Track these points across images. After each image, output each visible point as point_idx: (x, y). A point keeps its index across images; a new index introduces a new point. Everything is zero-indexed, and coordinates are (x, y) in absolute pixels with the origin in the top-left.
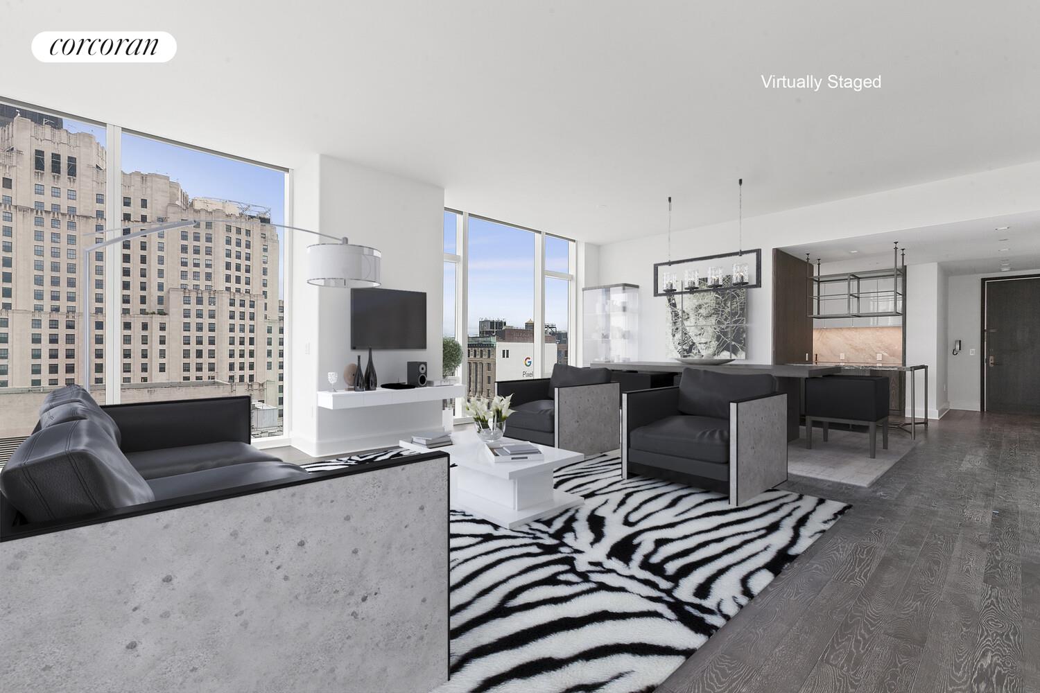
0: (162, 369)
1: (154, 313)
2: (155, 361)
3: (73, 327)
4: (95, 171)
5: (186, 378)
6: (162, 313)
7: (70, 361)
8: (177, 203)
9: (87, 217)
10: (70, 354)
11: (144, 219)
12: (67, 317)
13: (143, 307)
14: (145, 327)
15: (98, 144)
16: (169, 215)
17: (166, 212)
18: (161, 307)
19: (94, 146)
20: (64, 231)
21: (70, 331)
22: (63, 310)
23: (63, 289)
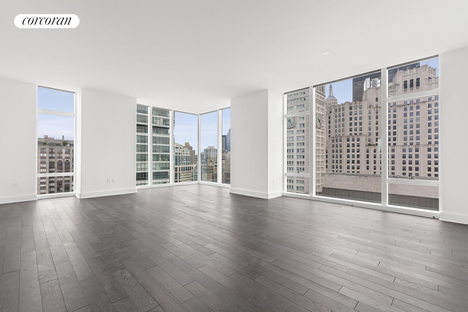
3: (418, 151)
4: (428, 81)
5: (429, 175)
7: (417, 166)
9: (424, 102)
10: (417, 163)
12: (416, 147)
15: (430, 67)
19: (428, 69)
20: (415, 111)
21: (417, 153)
22: (415, 144)
23: (415, 135)
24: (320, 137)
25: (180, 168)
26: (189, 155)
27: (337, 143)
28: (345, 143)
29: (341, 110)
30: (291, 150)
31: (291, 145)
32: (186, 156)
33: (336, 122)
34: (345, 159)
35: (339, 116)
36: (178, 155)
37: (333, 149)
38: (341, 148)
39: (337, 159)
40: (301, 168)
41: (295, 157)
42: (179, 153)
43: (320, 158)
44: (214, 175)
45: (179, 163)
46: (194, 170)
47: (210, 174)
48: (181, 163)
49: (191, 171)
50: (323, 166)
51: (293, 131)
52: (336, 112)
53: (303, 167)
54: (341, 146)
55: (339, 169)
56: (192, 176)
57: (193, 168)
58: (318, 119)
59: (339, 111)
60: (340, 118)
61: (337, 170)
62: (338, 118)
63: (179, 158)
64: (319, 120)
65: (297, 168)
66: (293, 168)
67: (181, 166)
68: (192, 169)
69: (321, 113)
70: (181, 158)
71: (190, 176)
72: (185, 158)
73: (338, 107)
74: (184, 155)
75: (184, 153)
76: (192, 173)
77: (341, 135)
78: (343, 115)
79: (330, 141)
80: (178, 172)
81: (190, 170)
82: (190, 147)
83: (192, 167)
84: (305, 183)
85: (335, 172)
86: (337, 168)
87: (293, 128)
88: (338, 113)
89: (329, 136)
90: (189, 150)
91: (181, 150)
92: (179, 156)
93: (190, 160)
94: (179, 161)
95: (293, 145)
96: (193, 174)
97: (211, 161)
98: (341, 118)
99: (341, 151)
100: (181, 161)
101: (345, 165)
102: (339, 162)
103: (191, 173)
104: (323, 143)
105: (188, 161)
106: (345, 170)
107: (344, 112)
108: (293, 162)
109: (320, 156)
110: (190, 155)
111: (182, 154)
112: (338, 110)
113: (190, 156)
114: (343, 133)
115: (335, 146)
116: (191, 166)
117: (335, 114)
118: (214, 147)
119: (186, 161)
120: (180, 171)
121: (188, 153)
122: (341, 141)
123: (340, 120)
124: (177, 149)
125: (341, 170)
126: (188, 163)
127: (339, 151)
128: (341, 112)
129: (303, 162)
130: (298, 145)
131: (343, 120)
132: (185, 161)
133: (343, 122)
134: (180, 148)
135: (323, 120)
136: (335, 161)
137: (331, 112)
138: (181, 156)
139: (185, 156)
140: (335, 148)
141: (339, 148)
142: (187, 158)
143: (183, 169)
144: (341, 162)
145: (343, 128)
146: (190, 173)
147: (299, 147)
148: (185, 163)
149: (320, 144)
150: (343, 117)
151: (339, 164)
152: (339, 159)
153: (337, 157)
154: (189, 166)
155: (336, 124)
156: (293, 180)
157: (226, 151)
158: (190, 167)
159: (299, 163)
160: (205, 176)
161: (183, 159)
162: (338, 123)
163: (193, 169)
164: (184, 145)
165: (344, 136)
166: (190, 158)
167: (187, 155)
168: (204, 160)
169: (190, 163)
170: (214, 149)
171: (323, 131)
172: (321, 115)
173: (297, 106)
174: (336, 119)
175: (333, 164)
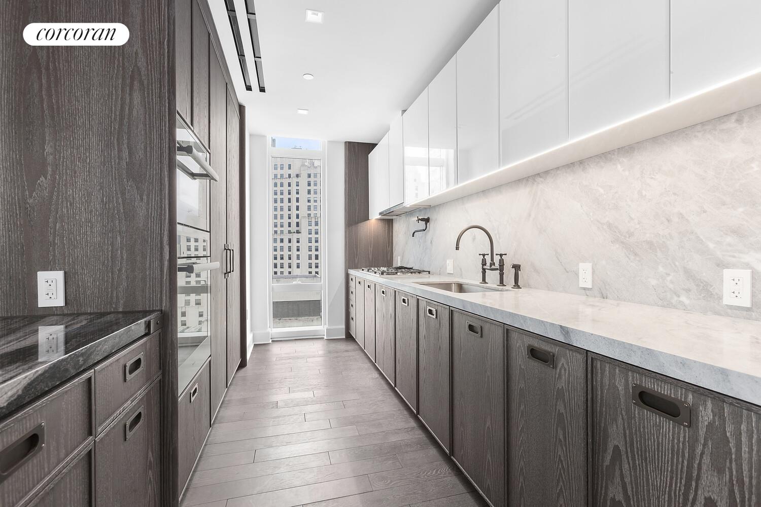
0: (298, 267)
1: (294, 233)
2: (294, 262)
5: (310, 273)
6: (298, 232)
8: (306, 164)
11: (290, 176)
13: (290, 229)
14: (290, 241)
16: (302, 172)
17: (300, 170)
18: (298, 229)
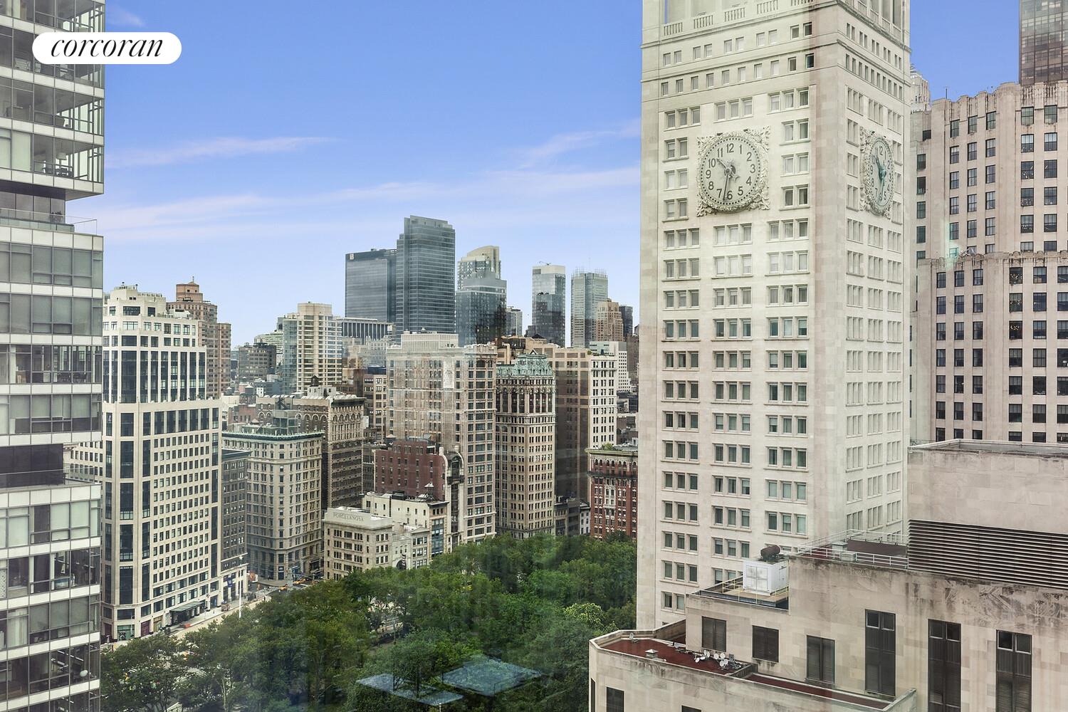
24: (885, 261)
25: (147, 416)
26: (199, 349)
27: (959, 291)
28: (998, 289)
29: (981, 123)
30: (740, 325)
31: (740, 299)
32: (183, 354)
33: (954, 184)
34: (997, 373)
35: (971, 156)
36: (138, 348)
37: (941, 319)
38: (978, 318)
39: (959, 372)
40: (787, 420)
41: (759, 361)
42: (144, 340)
43: (885, 365)
44: (331, 452)
45: (144, 392)
46: (224, 427)
47: (309, 448)
48: (154, 392)
49: (210, 431)
50: (894, 408)
51: (747, 227)
52: (954, 133)
53: (801, 412)
54: (978, 307)
55: (968, 424)
56: (215, 457)
57: (220, 415)
58: (876, 168)
59: (971, 129)
60: (972, 165)
61: (959, 425)
62: (963, 165)
63: (144, 365)
64: (880, 169)
65: (771, 418)
66: (746, 417)
67: (152, 407)
68: (215, 419)
69: (890, 137)
70: (154, 364)
71: (204, 457)
72: (175, 364)
73: (964, 108)
74: (170, 349)
75: (172, 336)
76: (215, 444)
77: (981, 251)
78: (990, 152)
79: (926, 278)
80: (138, 438)
81: (205, 427)
82: (206, 305)
83: (215, 410)
84: (810, 497)
85: (968, 439)
86: (959, 415)
87: (747, 207)
88: (963, 139)
89: (921, 256)
90: (196, 322)
91: (153, 319)
92: (144, 354)
93: (202, 377)
94: (144, 378)
95: (747, 300)
96: (222, 446)
97: (316, 382)
98: (981, 163)
99: (979, 333)
100: (154, 378)
101: (997, 400)
102: (968, 385)
103: (210, 444)
104: (898, 289)
105: (193, 377)
106: (997, 427)
107: (994, 133)
108: (746, 386)
109: (885, 356)
110: (204, 349)
111: (161, 342)
112: (963, 127)
113: (202, 354)
114: (990, 240)
115: (950, 308)
116: (209, 404)
117: (950, 142)
118: (329, 308)
119: (184, 377)
120: (147, 432)
121: (190, 337)
122: (978, 281)
123: (971, 173)
124: (133, 318)
125: (978, 426)
126: (193, 391)
127: (968, 332)
128: (981, 135)
129: (803, 388)
130: (773, 299)
131: (990, 175)
132: (174, 377)
133: (990, 188)
134: (151, 311)
135: (898, 169)
136: (950, 383)
137: (927, 135)
138: (155, 354)
139: (174, 354)
140: (950, 318)
141: (968, 318)
142: (188, 363)
143: (166, 422)
144: (978, 389)
145: (991, 214)
146: (205, 444)
147: (782, 310)
148: (174, 392)
149: (885, 294)
150: (991, 161)
151: (968, 398)
152: (968, 371)
153: (959, 362)
154: (198, 404)
155: (954, 193)
156: (748, 480)
157: (390, 328)
158: (205, 411)
159: (780, 392)
160: (282, 456)
161: (165, 371)
162: (962, 191)
163: (221, 420)
164: (172, 298)
165: (996, 256)
166: (202, 364)
167: (188, 350)
168: (276, 376)
169: (202, 390)
170: (330, 318)
171: (898, 229)
172: (890, 144)
173: (770, 95)
174: (954, 167)
175: (941, 397)
